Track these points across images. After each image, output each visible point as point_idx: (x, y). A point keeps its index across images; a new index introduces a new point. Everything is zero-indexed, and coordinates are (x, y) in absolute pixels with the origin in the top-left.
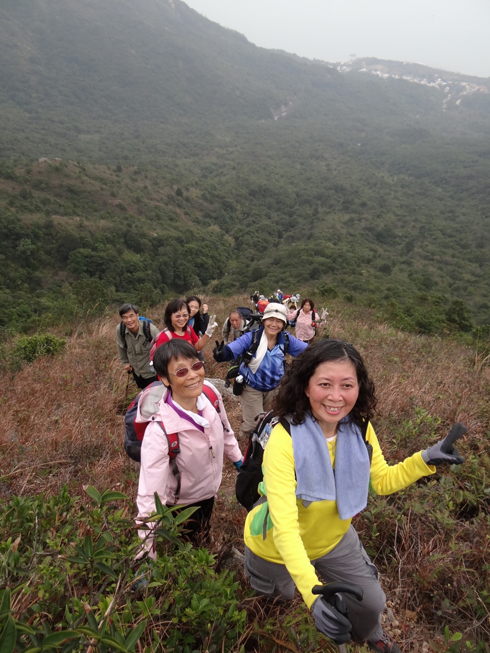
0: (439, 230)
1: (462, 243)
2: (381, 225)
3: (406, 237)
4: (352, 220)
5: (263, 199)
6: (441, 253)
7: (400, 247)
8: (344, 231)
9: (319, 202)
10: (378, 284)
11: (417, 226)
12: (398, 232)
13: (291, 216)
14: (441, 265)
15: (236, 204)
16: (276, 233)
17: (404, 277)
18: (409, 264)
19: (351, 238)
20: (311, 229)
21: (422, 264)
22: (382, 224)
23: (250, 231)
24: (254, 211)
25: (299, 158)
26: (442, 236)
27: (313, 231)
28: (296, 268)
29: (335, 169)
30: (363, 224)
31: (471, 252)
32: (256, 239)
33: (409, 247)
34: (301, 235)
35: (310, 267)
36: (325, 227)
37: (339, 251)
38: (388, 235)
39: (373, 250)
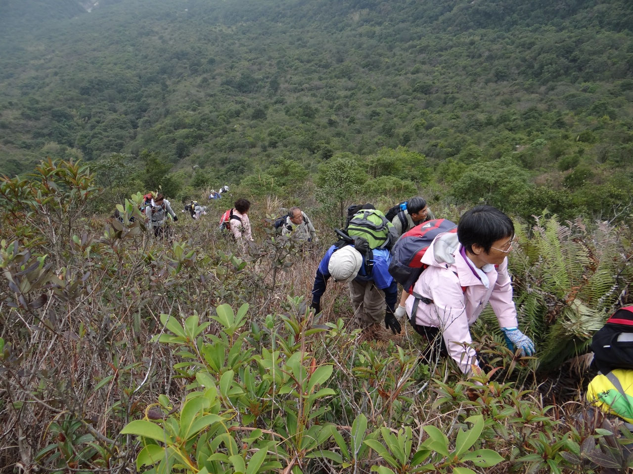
0: (296, 59)
1: (322, 63)
2: (236, 75)
3: (267, 78)
4: (205, 80)
5: (100, 94)
6: (307, 81)
7: (266, 90)
8: (202, 94)
9: (165, 76)
10: (257, 133)
11: (273, 63)
12: (258, 76)
13: (139, 100)
14: (312, 92)
15: (69, 110)
16: (129, 125)
17: (282, 115)
18: (281, 102)
19: (212, 99)
20: (165, 104)
21: (294, 98)
22: (238, 74)
23: (96, 134)
24: (94, 110)
25: (128, 40)
26: (302, 64)
27: (167, 107)
29: (171, 39)
30: (219, 80)
31: (335, 69)
32: (106, 140)
33: (275, 86)
34: (157, 115)
35: (174, 145)
36: (179, 97)
37: (201, 115)
38: (249, 83)
39: (240, 103)
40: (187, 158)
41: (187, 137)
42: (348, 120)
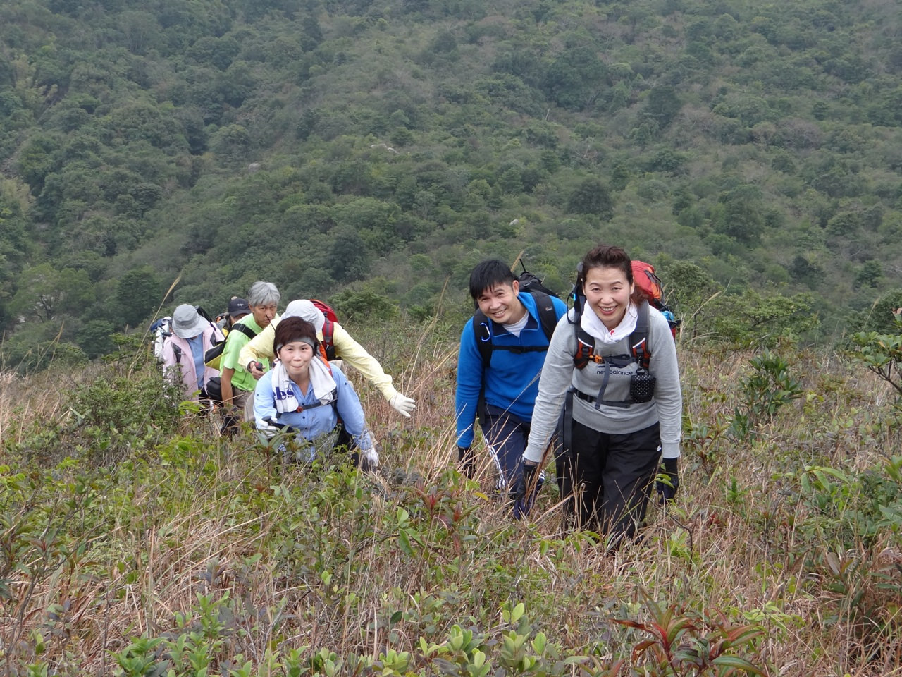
1: (839, 61)
3: (648, 73)
4: (445, 44)
5: (108, 18)
7: (632, 113)
8: (426, 88)
12: (619, 60)
13: (223, 64)
16: (181, 136)
19: (455, 110)
20: (305, 98)
21: (717, 158)
22: (554, 40)
23: (81, 146)
24: (82, 68)
26: (771, 50)
27: (313, 107)
28: (277, 250)
30: (490, 50)
31: (877, 88)
32: (109, 171)
36: (354, 83)
38: (585, 77)
39: (541, 140)
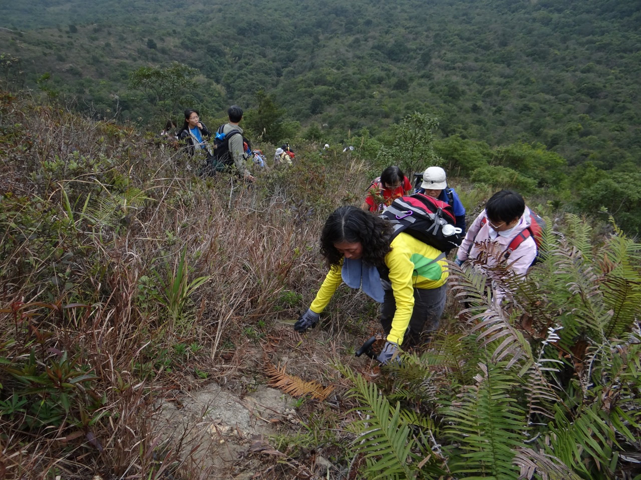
0: (455, 35)
2: (390, 41)
6: (461, 60)
9: (320, 30)
10: (393, 104)
11: (430, 35)
14: (464, 72)
15: (223, 47)
17: (425, 91)
18: (428, 77)
33: (426, 60)
34: (302, 68)
35: (310, 100)
37: (343, 75)
40: (319, 115)
41: (324, 94)
42: (494, 109)
